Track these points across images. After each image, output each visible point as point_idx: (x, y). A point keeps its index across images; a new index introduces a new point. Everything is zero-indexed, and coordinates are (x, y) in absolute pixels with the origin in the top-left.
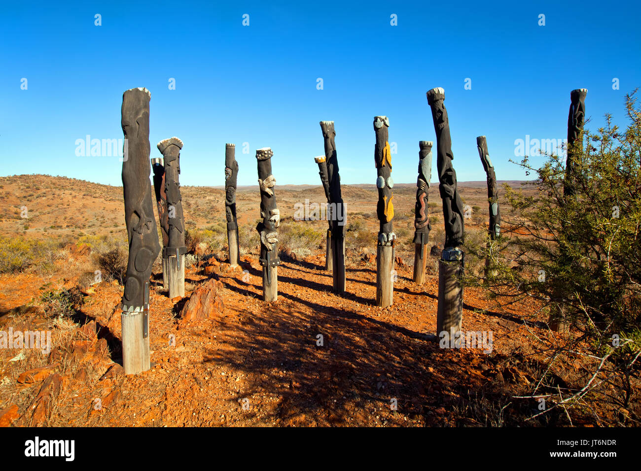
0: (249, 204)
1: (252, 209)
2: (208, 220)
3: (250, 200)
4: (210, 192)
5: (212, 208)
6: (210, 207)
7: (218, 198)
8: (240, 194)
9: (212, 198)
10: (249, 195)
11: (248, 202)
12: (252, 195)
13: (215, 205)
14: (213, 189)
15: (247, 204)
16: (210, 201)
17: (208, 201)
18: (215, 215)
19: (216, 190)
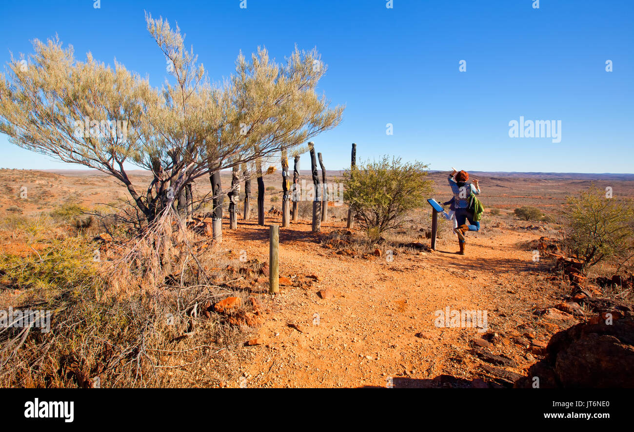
0: (92, 188)
1: (96, 194)
2: (40, 206)
3: (93, 184)
4: (41, 175)
5: (45, 192)
6: (41, 192)
7: (52, 182)
8: (80, 178)
9: (43, 182)
10: (91, 179)
11: (91, 186)
12: (95, 179)
13: (47, 189)
14: (45, 173)
15: (90, 188)
16: (41, 186)
17: (38, 186)
18: (49, 201)
19: (48, 173)
